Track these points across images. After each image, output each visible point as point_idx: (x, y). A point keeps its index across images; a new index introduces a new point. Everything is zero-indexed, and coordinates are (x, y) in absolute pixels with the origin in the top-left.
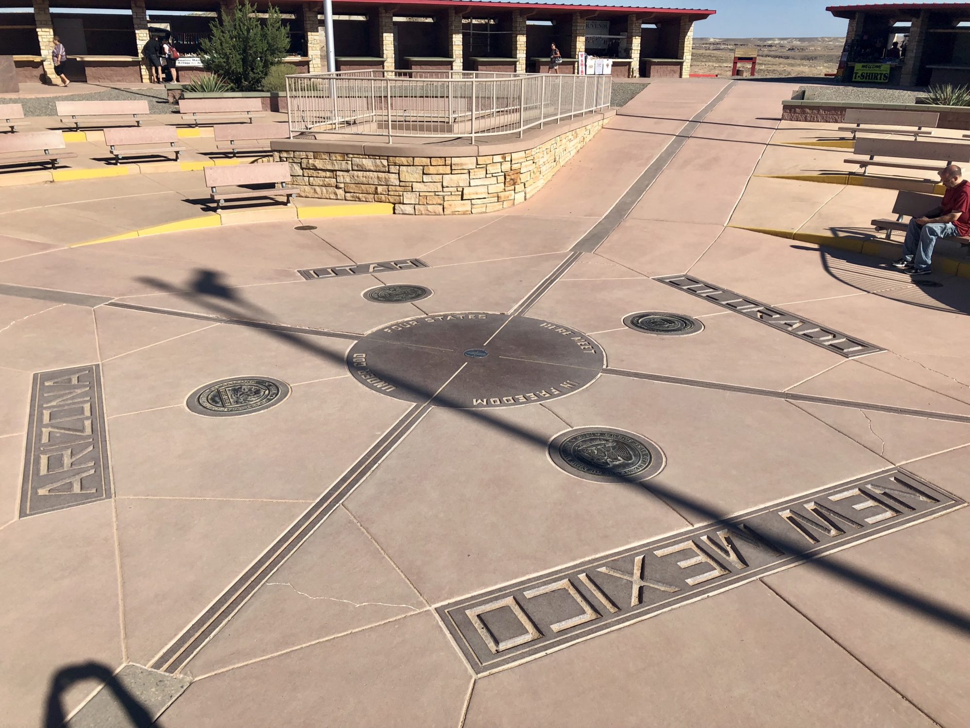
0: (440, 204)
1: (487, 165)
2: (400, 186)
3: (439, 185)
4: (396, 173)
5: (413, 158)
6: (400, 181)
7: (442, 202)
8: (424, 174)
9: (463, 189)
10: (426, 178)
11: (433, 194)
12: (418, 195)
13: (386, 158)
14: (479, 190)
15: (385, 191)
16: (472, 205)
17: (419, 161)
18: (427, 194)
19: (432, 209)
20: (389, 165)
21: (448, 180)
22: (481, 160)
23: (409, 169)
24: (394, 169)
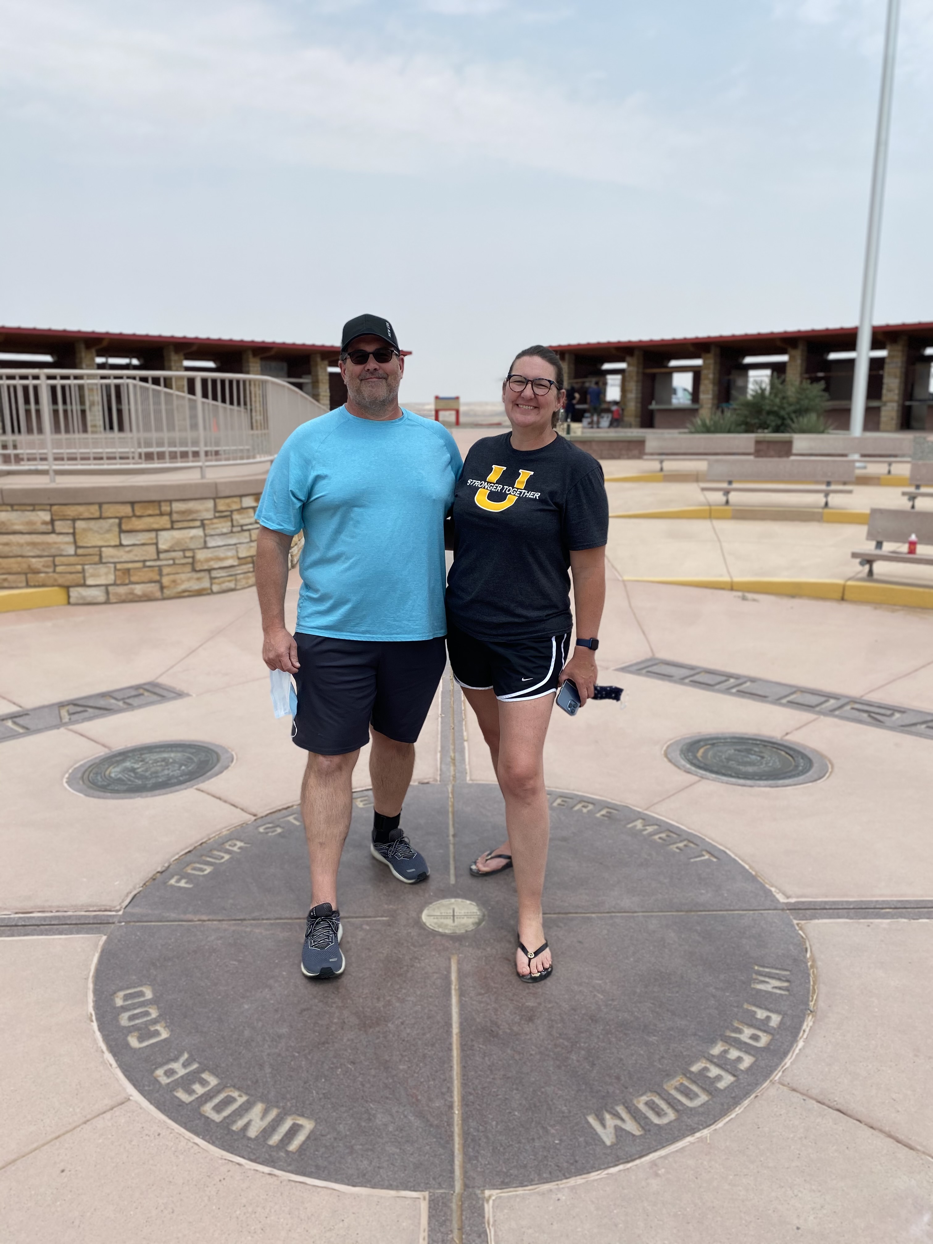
0: (155, 582)
1: (232, 511)
2: (76, 555)
3: (152, 549)
4: (68, 534)
5: (100, 505)
6: (77, 547)
7: (157, 578)
8: (121, 531)
9: (194, 553)
10: (127, 540)
11: (139, 565)
12: (112, 569)
13: (48, 507)
14: (221, 553)
15: (48, 567)
16: (212, 579)
17: (109, 510)
18: (130, 566)
19: (138, 589)
20: (52, 521)
21: (166, 539)
22: (222, 505)
23: (92, 524)
24: (59, 526)
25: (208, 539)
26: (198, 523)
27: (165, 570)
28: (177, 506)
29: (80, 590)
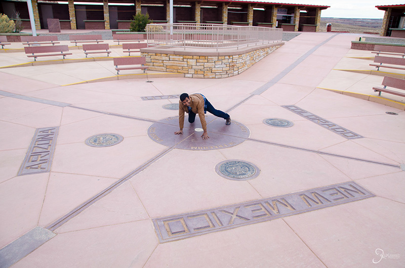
1: (222, 59)
2: (187, 67)
3: (203, 67)
4: (186, 62)
5: (193, 56)
6: (187, 65)
7: (203, 73)
8: (197, 62)
9: (212, 68)
10: (198, 64)
11: (200, 70)
12: (194, 70)
13: (183, 56)
14: (218, 69)
15: (182, 69)
16: (216, 75)
17: (195, 57)
18: (198, 70)
19: (199, 76)
20: (183, 59)
21: (206, 65)
22: (220, 58)
23: (191, 60)
24: (185, 60)
25: (216, 65)
26: (214, 62)
27: (205, 72)
28: (209, 57)
29: (187, 74)
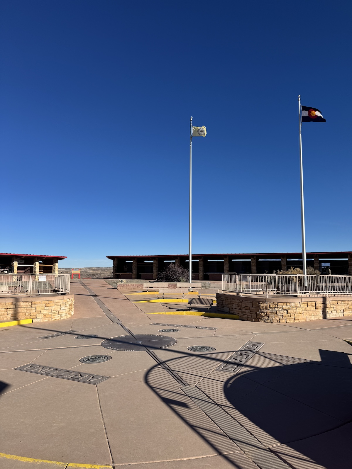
0: (51, 317)
2: (36, 312)
3: (51, 310)
4: (34, 307)
5: (42, 301)
6: (36, 310)
9: (59, 311)
10: (46, 308)
12: (43, 315)
13: (31, 302)
15: (29, 314)
16: (61, 316)
18: (46, 314)
21: (54, 308)
25: (61, 308)
26: (60, 305)
27: (53, 315)
29: (36, 319)
